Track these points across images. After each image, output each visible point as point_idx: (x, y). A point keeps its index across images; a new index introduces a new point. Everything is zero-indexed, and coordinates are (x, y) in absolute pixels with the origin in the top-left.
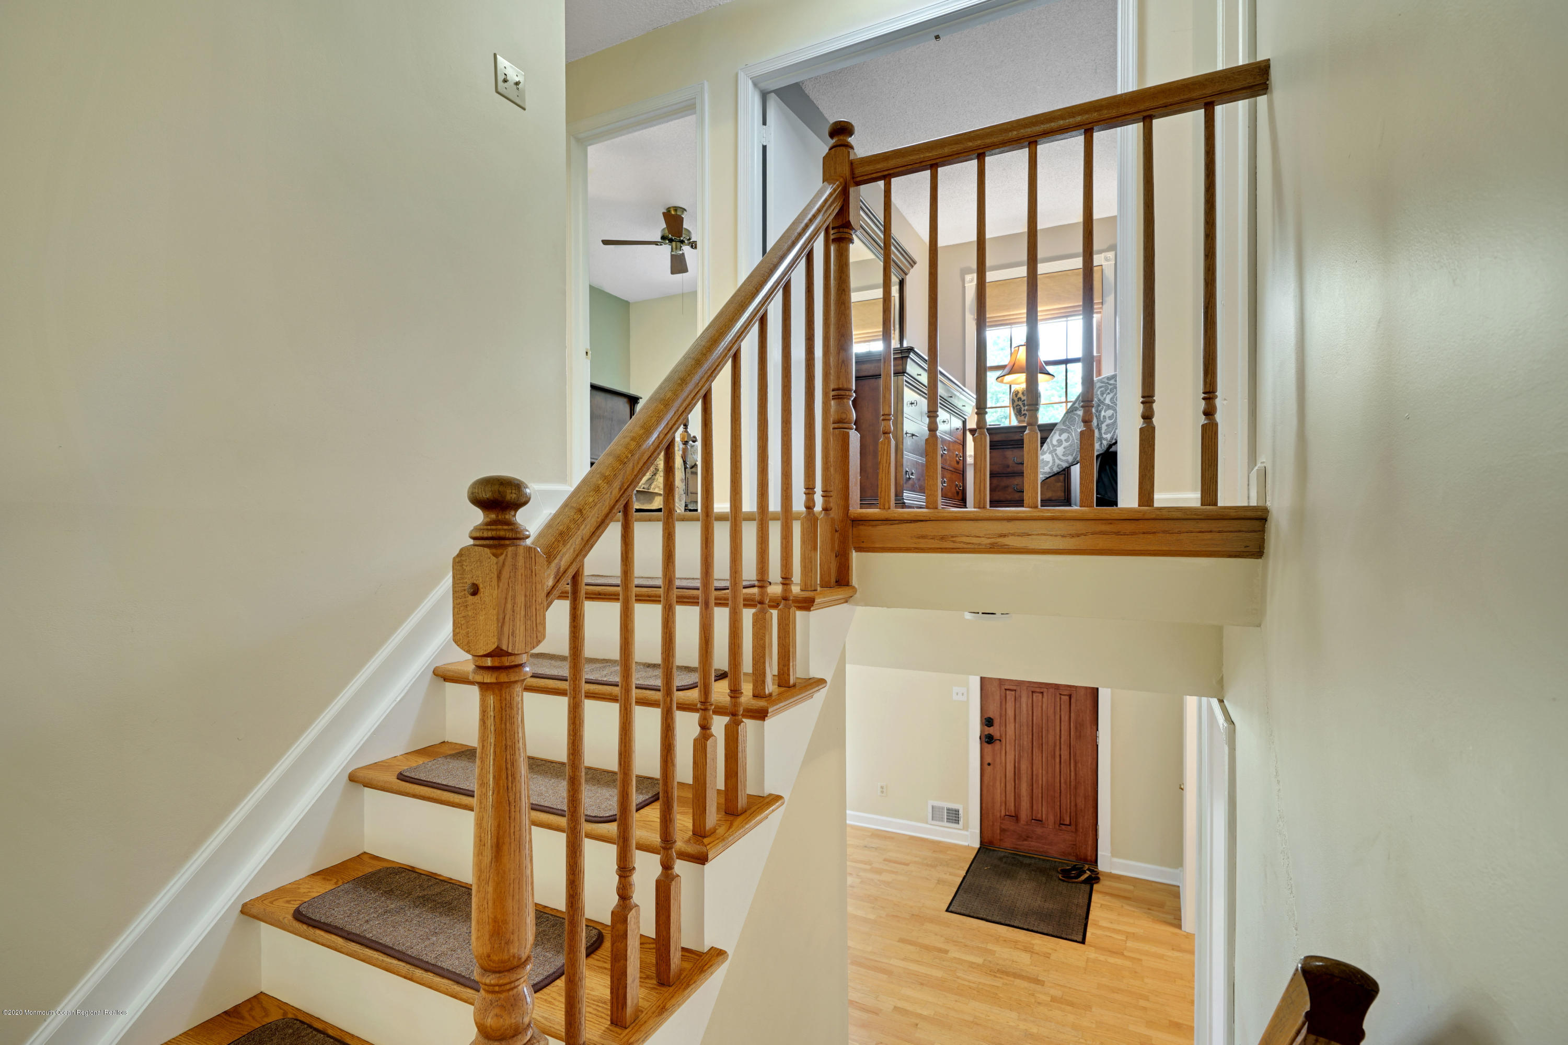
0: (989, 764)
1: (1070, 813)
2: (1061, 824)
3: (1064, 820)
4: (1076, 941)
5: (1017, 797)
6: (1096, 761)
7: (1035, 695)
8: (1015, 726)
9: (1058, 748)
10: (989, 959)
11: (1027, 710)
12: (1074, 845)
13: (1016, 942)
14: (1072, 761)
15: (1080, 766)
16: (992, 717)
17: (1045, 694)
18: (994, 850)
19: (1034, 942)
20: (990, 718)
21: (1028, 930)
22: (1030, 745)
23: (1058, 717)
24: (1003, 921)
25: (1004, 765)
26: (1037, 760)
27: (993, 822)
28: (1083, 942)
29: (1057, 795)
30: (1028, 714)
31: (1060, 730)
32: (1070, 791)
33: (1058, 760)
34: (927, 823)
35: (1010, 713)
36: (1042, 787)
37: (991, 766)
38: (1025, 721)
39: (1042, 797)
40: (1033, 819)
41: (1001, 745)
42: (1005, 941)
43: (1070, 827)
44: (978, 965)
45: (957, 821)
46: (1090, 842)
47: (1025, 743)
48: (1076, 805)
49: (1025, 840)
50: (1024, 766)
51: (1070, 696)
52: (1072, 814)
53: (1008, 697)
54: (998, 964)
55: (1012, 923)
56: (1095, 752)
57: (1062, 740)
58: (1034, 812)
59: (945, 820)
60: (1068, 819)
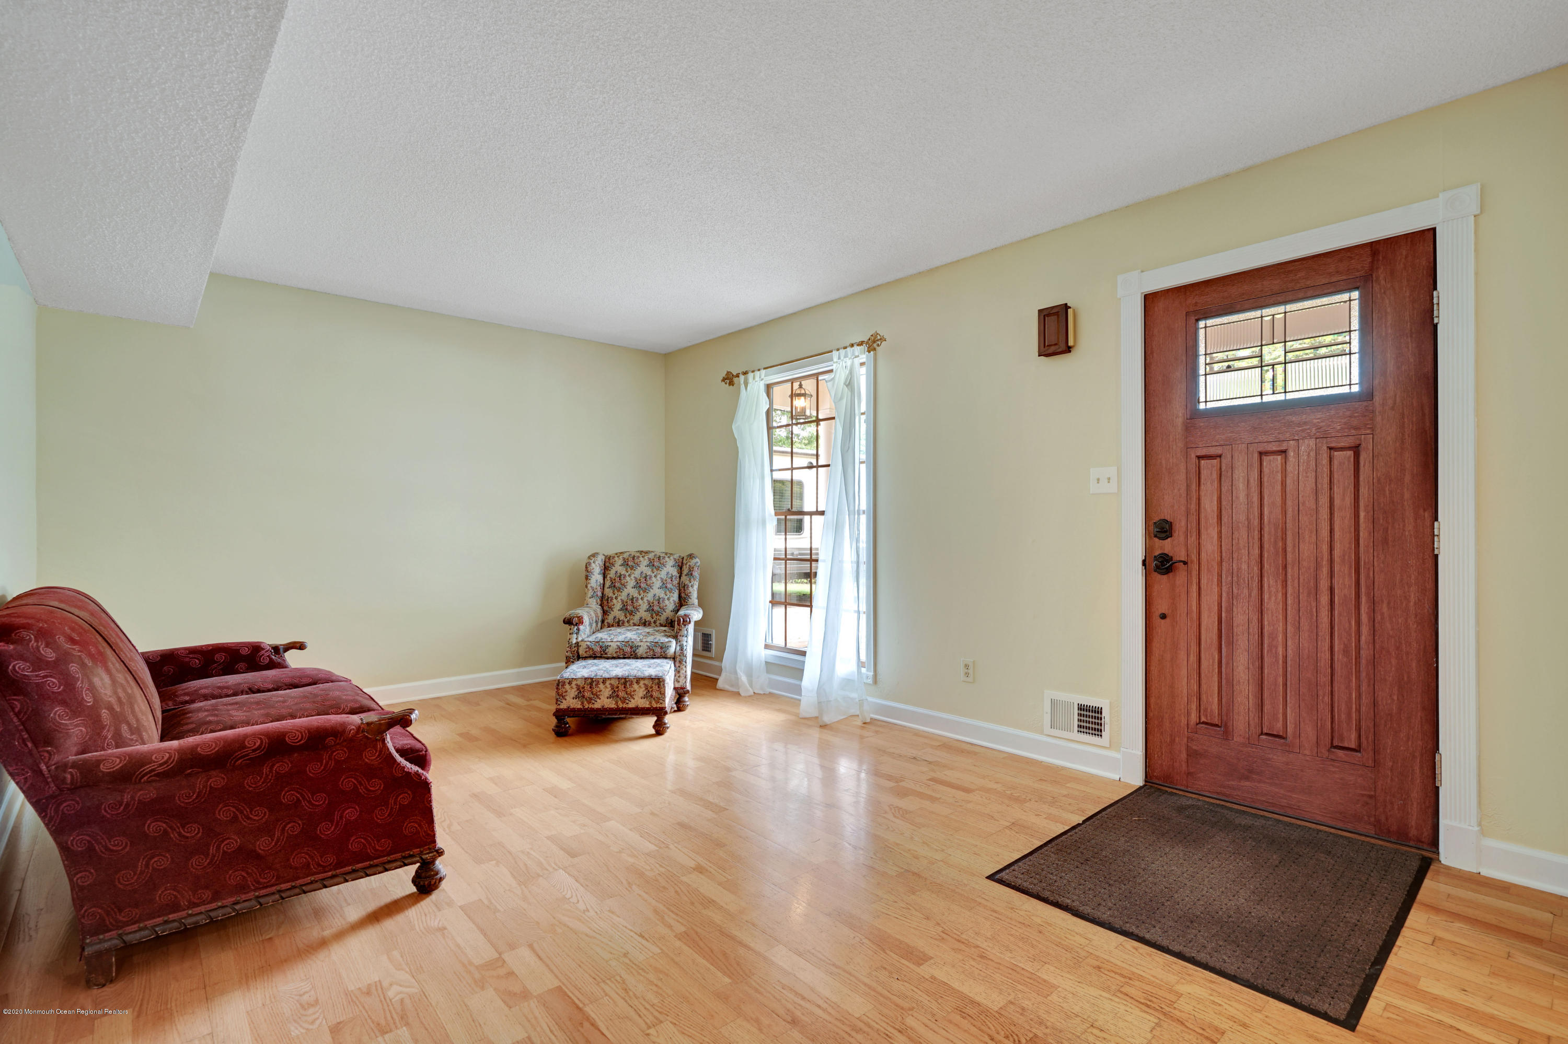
0: (1163, 616)
1: (1359, 721)
2: (1333, 746)
3: (1342, 738)
4: (1325, 1016)
5: (1225, 682)
6: (1430, 595)
7: (1266, 459)
8: (1220, 533)
9: (1325, 571)
10: (1026, 1003)
11: (1248, 495)
12: (1370, 797)
13: (1129, 978)
14: (1364, 599)
15: (1385, 609)
16: (1168, 518)
17: (1291, 454)
18: (1172, 794)
19: (1184, 988)
20: (1166, 521)
21: (1179, 956)
22: (1256, 570)
23: (1324, 500)
24: (1118, 923)
25: (1195, 615)
26: (1273, 604)
27: (1171, 736)
28: (1350, 1021)
29: (1324, 679)
30: (1249, 503)
31: (1332, 531)
32: (1358, 672)
33: (1324, 599)
34: (1042, 733)
35: (1209, 505)
36: (1285, 662)
37: (1168, 620)
38: (1243, 518)
39: (1285, 685)
40: (1262, 734)
41: (1189, 572)
42: (1099, 968)
43: (1359, 754)
44: (985, 1012)
45: (1097, 731)
46: (1416, 794)
47: (1244, 567)
48: (1375, 704)
49: (1247, 778)
50: (1243, 616)
51: (1356, 450)
52: (1363, 724)
53: (1204, 473)
54: (1041, 1023)
55: (1142, 933)
56: (1429, 575)
57: (1337, 553)
58: (1266, 718)
59: (1076, 728)
60: (1354, 736)
